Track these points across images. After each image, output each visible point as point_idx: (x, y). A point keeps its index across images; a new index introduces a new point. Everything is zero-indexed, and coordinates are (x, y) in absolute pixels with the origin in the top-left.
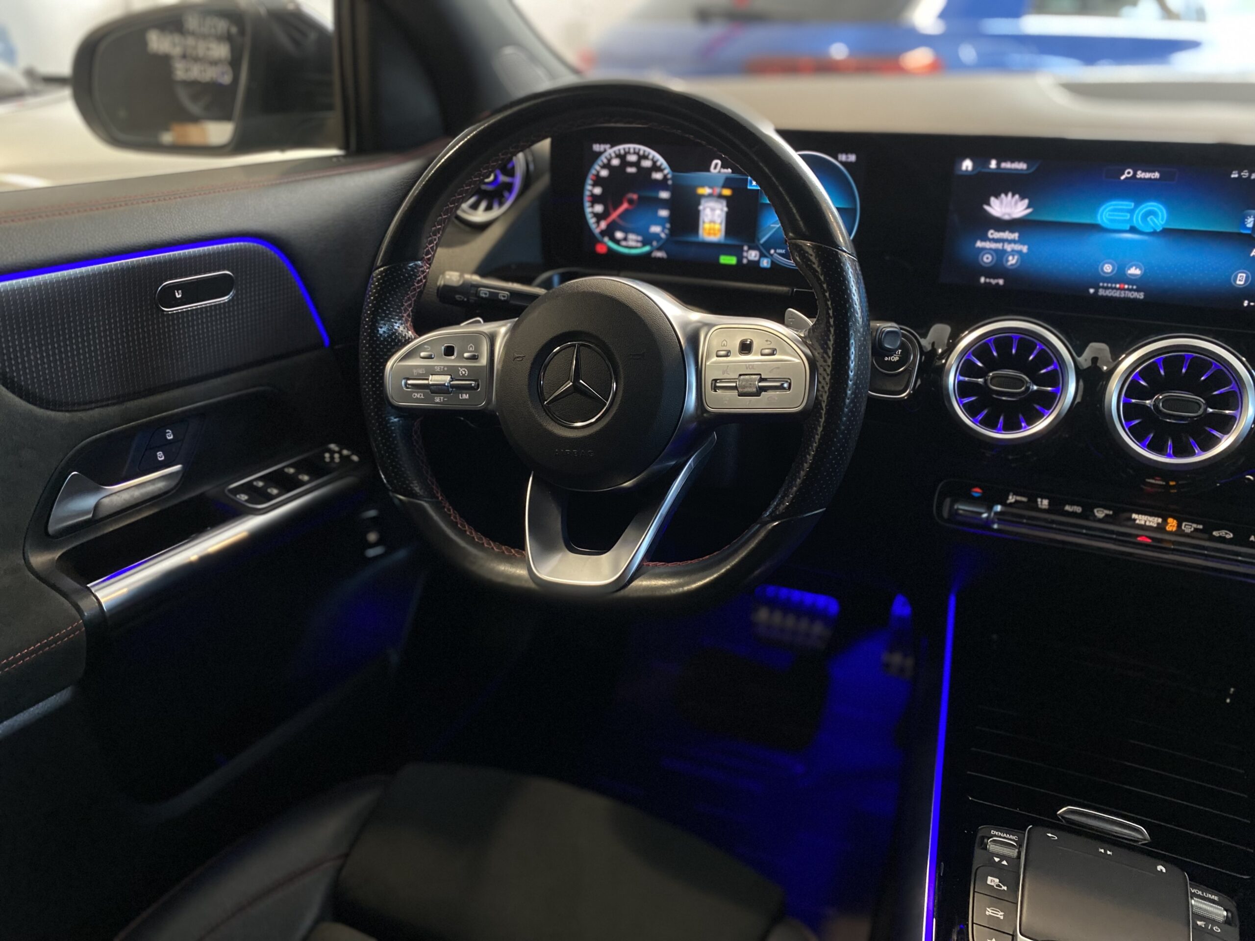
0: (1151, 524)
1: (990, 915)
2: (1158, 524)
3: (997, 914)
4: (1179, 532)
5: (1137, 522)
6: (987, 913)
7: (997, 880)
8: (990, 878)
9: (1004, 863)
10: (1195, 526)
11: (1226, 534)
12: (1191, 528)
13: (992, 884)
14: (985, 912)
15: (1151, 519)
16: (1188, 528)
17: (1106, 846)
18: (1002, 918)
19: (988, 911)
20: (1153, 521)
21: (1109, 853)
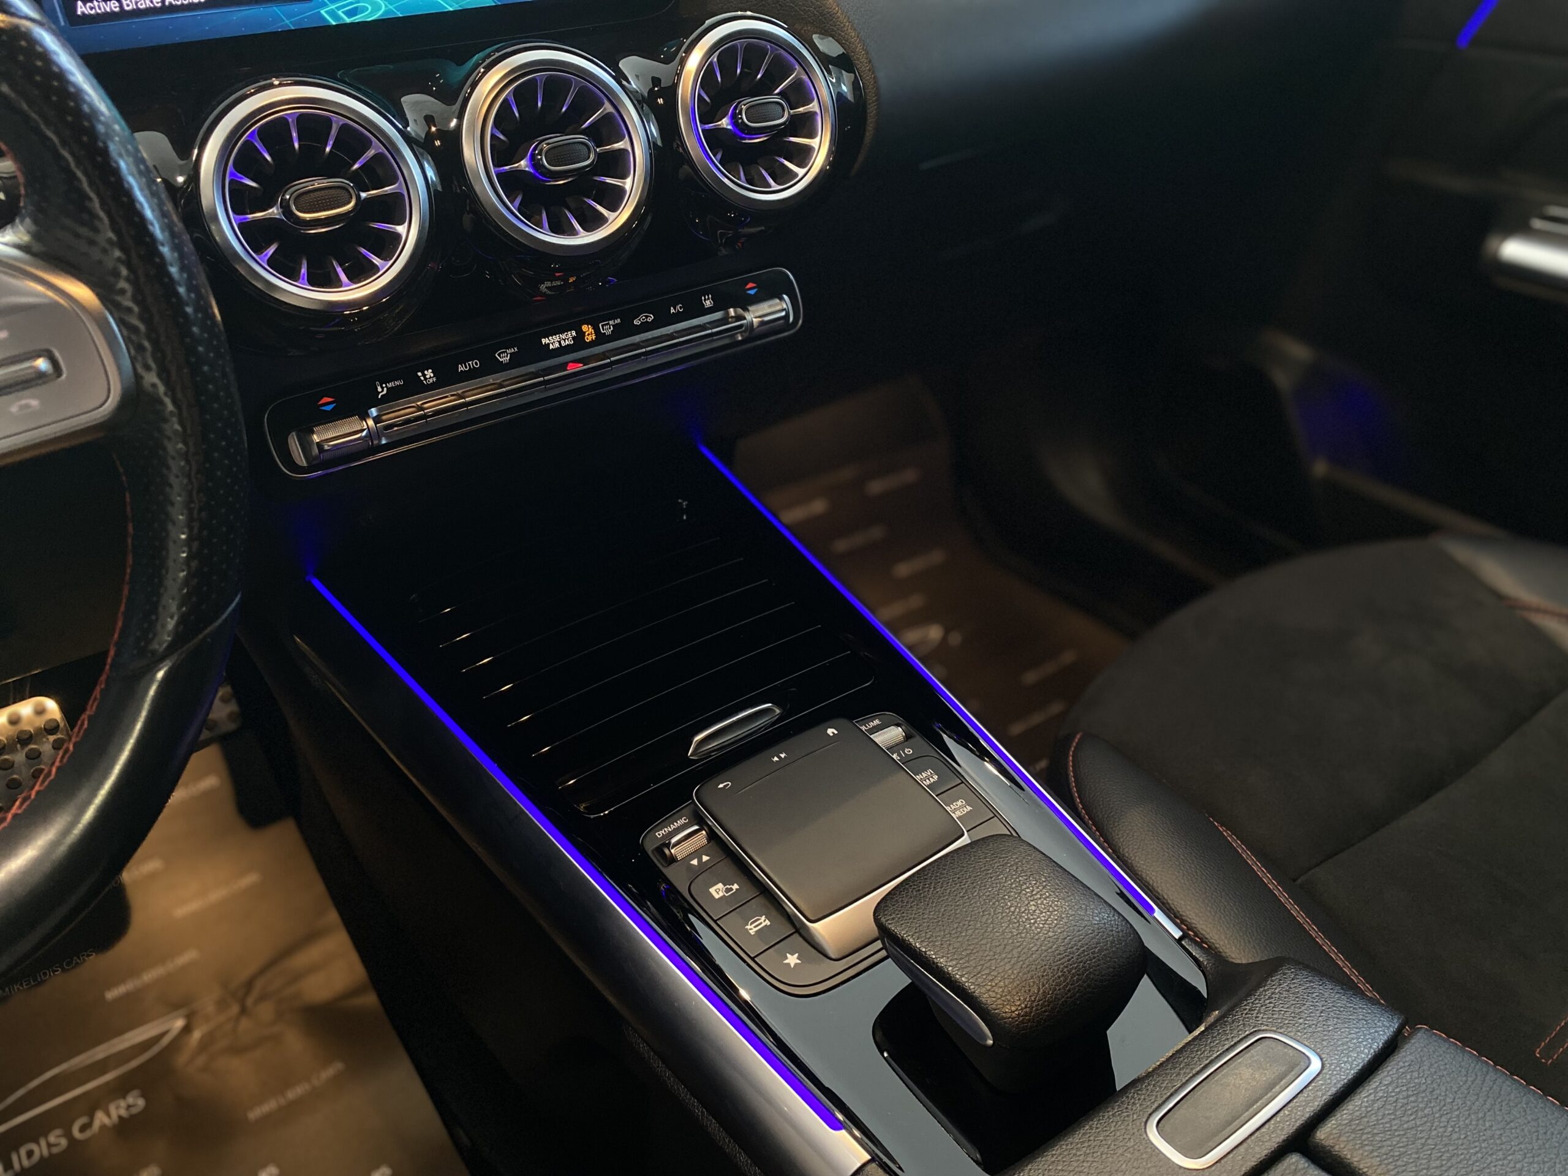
0: (567, 342)
1: (756, 932)
2: (574, 338)
3: (761, 923)
4: (601, 339)
5: (551, 347)
6: (752, 932)
7: (720, 886)
8: (712, 890)
9: (705, 858)
10: (611, 322)
11: (647, 317)
12: (610, 328)
13: (721, 894)
14: (750, 934)
15: (563, 336)
16: (607, 330)
17: (774, 749)
18: (768, 923)
19: (751, 929)
20: (567, 338)
21: (783, 756)
